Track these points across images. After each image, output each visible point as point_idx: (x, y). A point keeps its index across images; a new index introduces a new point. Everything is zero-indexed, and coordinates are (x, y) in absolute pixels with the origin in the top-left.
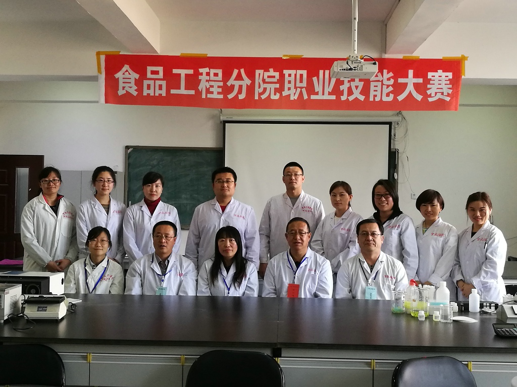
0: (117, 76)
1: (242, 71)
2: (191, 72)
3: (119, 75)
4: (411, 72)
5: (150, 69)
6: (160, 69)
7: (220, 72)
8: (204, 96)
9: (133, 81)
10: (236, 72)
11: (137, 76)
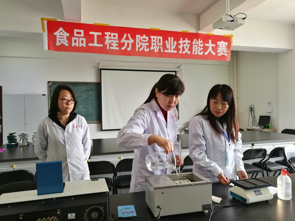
0: (55, 34)
1: (129, 35)
2: (100, 34)
4: (210, 41)
5: (76, 31)
6: (82, 31)
7: (116, 35)
8: (108, 48)
10: (125, 35)
11: (68, 35)
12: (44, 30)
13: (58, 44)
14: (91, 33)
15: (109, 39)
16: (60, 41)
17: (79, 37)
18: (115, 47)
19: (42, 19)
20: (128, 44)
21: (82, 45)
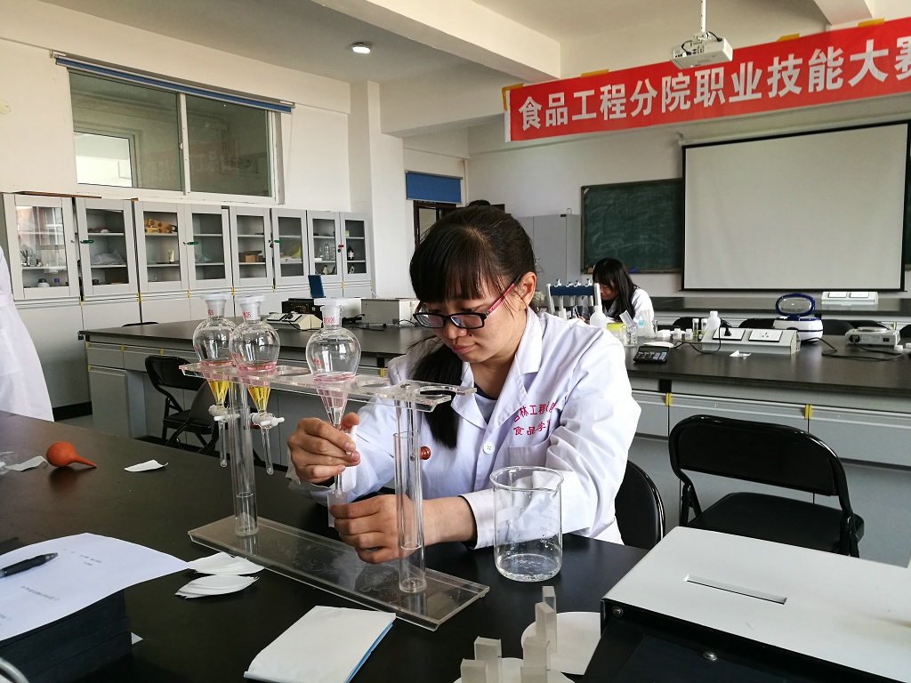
0: (520, 110)
1: (647, 81)
2: (592, 92)
3: (523, 109)
4: (870, 44)
5: (551, 97)
6: (561, 95)
7: (622, 87)
8: (606, 118)
9: (536, 113)
10: (640, 84)
11: (539, 107)
12: (506, 108)
13: (526, 127)
14: (576, 95)
15: (609, 100)
16: (528, 122)
17: (556, 108)
18: (619, 114)
19: (504, 90)
20: (645, 101)
21: (562, 120)
